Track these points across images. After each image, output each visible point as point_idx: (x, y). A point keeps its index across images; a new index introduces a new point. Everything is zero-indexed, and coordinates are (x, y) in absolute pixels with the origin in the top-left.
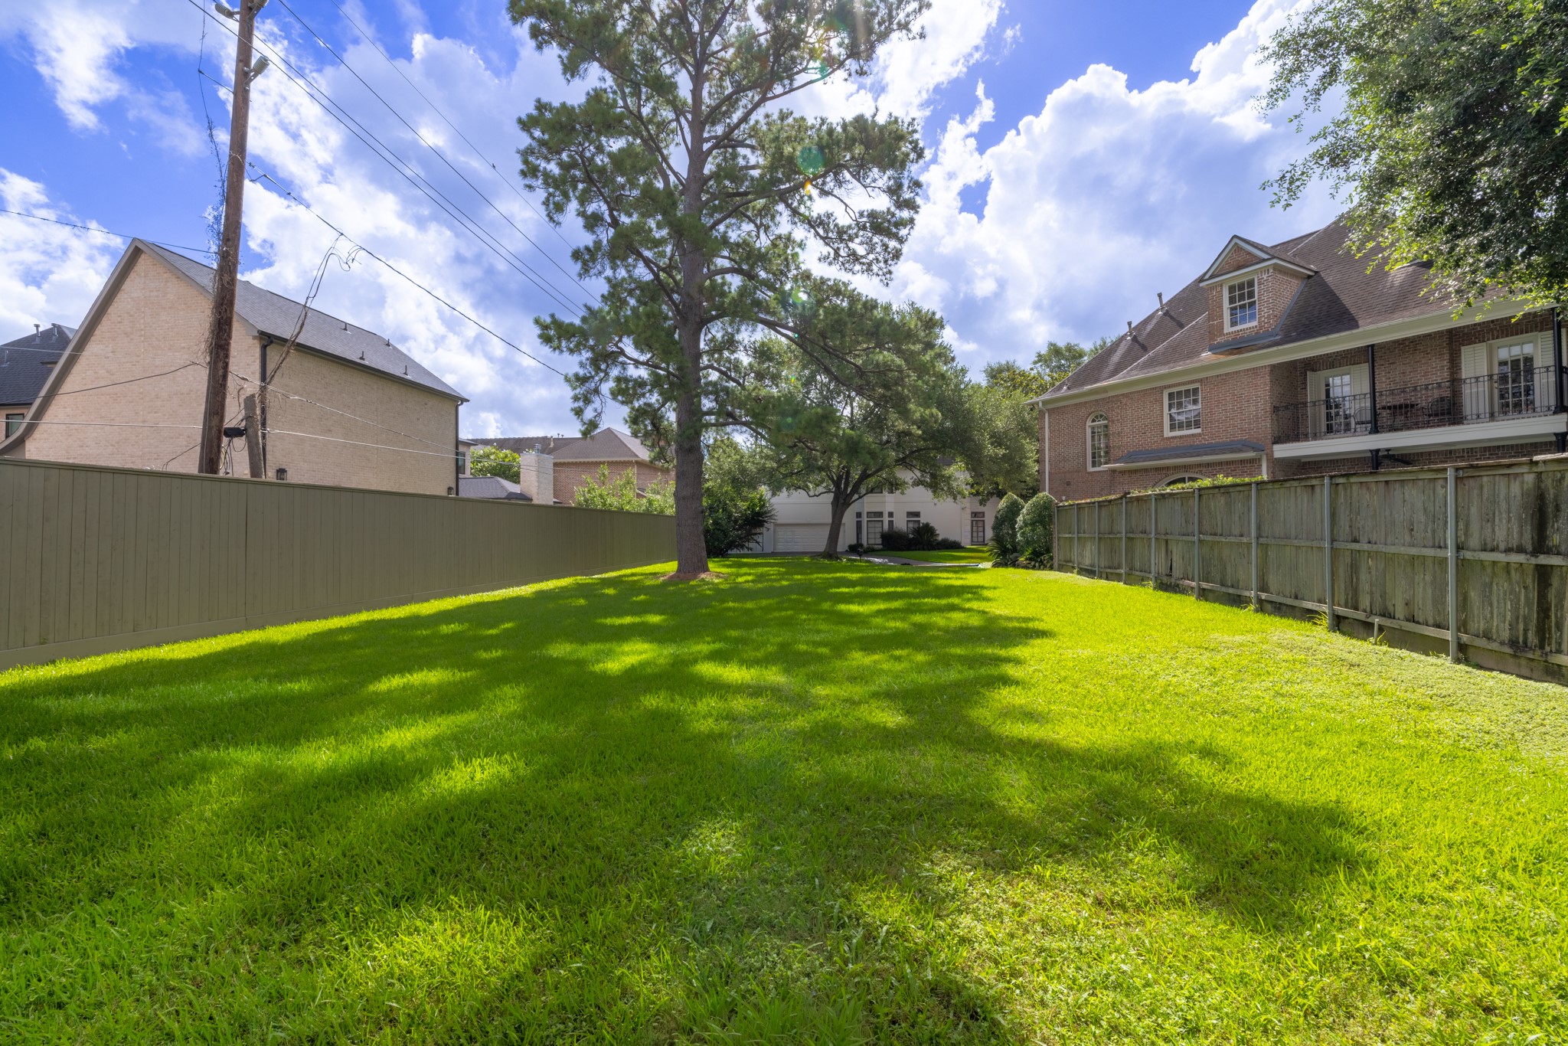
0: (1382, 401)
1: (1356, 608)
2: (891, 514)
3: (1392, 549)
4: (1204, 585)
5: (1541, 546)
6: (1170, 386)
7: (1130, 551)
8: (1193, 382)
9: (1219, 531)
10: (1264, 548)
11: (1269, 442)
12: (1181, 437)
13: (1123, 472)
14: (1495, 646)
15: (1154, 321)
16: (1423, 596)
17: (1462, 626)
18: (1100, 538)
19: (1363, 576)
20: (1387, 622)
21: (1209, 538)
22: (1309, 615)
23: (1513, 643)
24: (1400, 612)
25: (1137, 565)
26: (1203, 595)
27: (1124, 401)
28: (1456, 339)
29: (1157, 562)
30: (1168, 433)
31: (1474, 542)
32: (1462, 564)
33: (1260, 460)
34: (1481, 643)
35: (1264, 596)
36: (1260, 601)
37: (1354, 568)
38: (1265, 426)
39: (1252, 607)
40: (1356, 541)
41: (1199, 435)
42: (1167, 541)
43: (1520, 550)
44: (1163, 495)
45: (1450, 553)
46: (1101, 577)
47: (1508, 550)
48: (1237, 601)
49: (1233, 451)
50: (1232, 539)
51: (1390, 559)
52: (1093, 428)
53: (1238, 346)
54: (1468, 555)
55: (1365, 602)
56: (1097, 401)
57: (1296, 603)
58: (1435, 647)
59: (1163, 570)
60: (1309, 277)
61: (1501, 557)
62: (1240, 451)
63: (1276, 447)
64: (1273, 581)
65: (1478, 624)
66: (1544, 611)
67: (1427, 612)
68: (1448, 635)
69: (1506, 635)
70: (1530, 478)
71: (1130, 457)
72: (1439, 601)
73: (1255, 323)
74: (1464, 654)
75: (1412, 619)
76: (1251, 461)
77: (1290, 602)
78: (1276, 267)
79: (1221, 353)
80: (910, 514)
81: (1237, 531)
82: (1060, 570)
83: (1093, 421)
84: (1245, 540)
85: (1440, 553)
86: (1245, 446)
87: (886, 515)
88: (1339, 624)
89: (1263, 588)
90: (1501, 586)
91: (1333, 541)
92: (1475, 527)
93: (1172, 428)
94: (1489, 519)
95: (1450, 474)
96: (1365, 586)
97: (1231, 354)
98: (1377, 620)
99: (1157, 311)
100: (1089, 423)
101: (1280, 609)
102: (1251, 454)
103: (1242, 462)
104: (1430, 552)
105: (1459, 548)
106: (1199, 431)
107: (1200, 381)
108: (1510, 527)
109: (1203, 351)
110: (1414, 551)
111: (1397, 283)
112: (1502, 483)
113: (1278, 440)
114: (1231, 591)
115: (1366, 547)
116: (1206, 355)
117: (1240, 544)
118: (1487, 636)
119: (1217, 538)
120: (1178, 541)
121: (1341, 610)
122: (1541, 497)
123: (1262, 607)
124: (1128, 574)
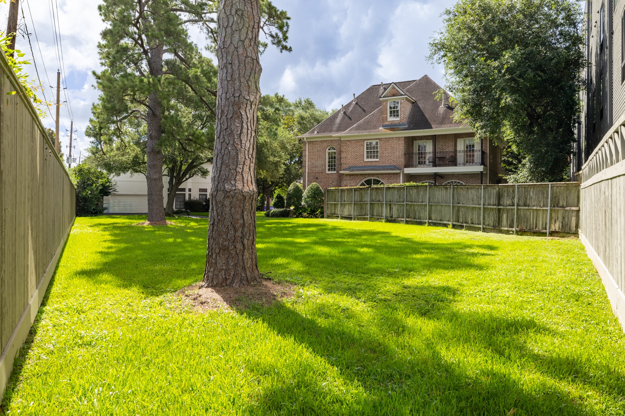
0: (438, 155)
1: (458, 222)
2: (190, 190)
3: (468, 206)
4: (407, 219)
5: (499, 204)
6: (367, 140)
7: (372, 209)
8: (376, 139)
9: (414, 201)
10: (431, 206)
11: (403, 167)
12: (371, 162)
13: (347, 175)
14: (490, 227)
15: (352, 106)
16: (475, 217)
17: (484, 224)
18: (354, 204)
19: (461, 213)
20: (467, 225)
21: (410, 203)
22: (446, 225)
23: (493, 226)
24: (470, 222)
25: (375, 214)
26: (407, 222)
27: (348, 143)
28: (456, 137)
29: (385, 212)
30: (366, 160)
31: (486, 203)
32: (484, 208)
33: (400, 173)
34: (488, 227)
35: (430, 221)
36: (429, 223)
37: (458, 211)
38: (402, 161)
39: (427, 224)
40: (459, 203)
41: (378, 161)
42: (390, 205)
43: (495, 205)
44: (389, 188)
45: (482, 206)
46: (354, 220)
47: (493, 205)
48: (421, 223)
49: (391, 170)
50: (419, 203)
51: (468, 208)
52: (329, 153)
53: (393, 127)
54: (485, 206)
55: (461, 220)
56: (332, 141)
57: (441, 222)
58: (478, 229)
59: (388, 215)
60: (413, 103)
61: (491, 207)
62: (394, 170)
63: (405, 169)
64: (433, 217)
65: (487, 223)
66: (499, 218)
67: (476, 221)
68: (481, 226)
69: (492, 225)
70: (497, 189)
71: (349, 169)
72: (479, 218)
73: (398, 119)
74: (484, 230)
75: (472, 223)
76: (397, 174)
77: (439, 222)
78: (407, 99)
79: (387, 129)
80: (201, 190)
81: (421, 201)
82: (327, 218)
83: (329, 150)
84: (424, 203)
85: (480, 206)
86: (395, 168)
87: (187, 190)
88: (454, 226)
89: (430, 218)
90: (492, 213)
91: (453, 203)
92: (487, 200)
93: (367, 157)
94: (489, 198)
95: (482, 187)
96: (461, 216)
97: (391, 130)
98: (465, 225)
99: (353, 101)
100: (327, 151)
101: (435, 224)
102: (398, 171)
103: (394, 174)
104: (477, 206)
105: (484, 205)
106: (378, 160)
107: (379, 139)
108: (493, 200)
109: (380, 126)
110: (474, 206)
111: (441, 113)
112: (492, 190)
113: (406, 166)
114: (418, 220)
115: (462, 205)
116: (381, 128)
117: (421, 205)
118: (489, 225)
119: (413, 203)
120: (395, 205)
121: (455, 223)
122: (499, 193)
123: (430, 224)
124: (370, 218)
